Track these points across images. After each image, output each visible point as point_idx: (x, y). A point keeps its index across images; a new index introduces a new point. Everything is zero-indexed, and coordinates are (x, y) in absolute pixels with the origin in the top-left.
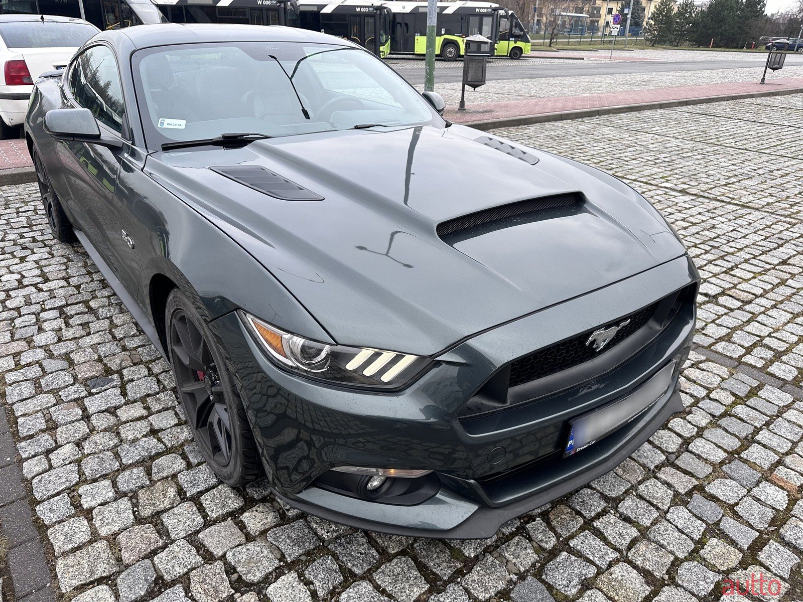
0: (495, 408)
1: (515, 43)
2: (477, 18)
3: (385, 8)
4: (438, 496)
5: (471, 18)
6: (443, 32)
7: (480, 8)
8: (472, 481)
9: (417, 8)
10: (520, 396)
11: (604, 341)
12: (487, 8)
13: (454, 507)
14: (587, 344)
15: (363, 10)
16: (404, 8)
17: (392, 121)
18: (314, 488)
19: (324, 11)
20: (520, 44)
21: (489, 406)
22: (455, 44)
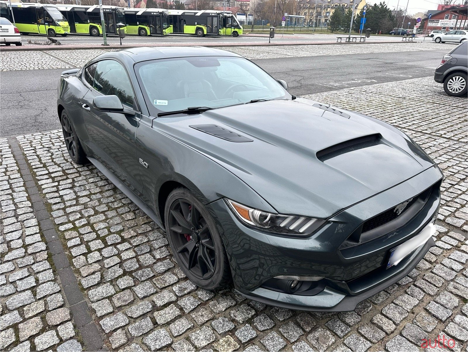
0: (354, 245)
1: (234, 29)
2: (211, 18)
3: (164, 13)
4: (325, 290)
5: (208, 18)
6: (196, 24)
7: (212, 13)
8: (344, 282)
9: (184, 13)
10: (365, 239)
11: (401, 210)
12: (215, 13)
13: (333, 296)
14: (395, 211)
15: (155, 14)
16: (178, 13)
17: (266, 97)
18: (261, 288)
19: (138, 14)
20: (236, 30)
21: (352, 244)
22: (202, 29)
